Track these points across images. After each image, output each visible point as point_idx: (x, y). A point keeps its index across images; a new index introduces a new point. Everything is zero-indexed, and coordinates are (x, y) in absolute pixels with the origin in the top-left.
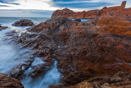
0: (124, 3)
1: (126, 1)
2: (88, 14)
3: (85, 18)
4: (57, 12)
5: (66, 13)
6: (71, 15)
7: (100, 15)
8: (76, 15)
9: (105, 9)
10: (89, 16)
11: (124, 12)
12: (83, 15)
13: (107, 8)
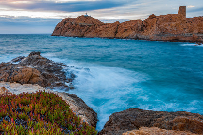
0: (182, 9)
1: (185, 7)
2: (123, 29)
3: (118, 35)
4: (65, 23)
5: (82, 26)
6: (92, 29)
7: (142, 30)
8: (101, 29)
10: (124, 33)
11: (185, 26)
12: (113, 30)
13: (155, 17)
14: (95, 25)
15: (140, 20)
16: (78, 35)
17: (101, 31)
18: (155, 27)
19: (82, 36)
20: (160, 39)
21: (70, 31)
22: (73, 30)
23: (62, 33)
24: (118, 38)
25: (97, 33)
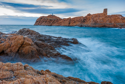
0: (106, 10)
1: (107, 9)
2: (73, 21)
4: (41, 18)
5: (51, 20)
6: (56, 22)
7: (84, 22)
8: (61, 21)
9: (89, 15)
10: (74, 23)
11: (107, 19)
12: (68, 22)
13: (91, 15)
14: (57, 20)
15: (82, 17)
16: (49, 25)
17: (61, 22)
18: (91, 20)
19: (51, 26)
20: (95, 26)
21: (44, 23)
22: (46, 22)
23: (40, 24)
24: (71, 26)
25: (59, 23)
